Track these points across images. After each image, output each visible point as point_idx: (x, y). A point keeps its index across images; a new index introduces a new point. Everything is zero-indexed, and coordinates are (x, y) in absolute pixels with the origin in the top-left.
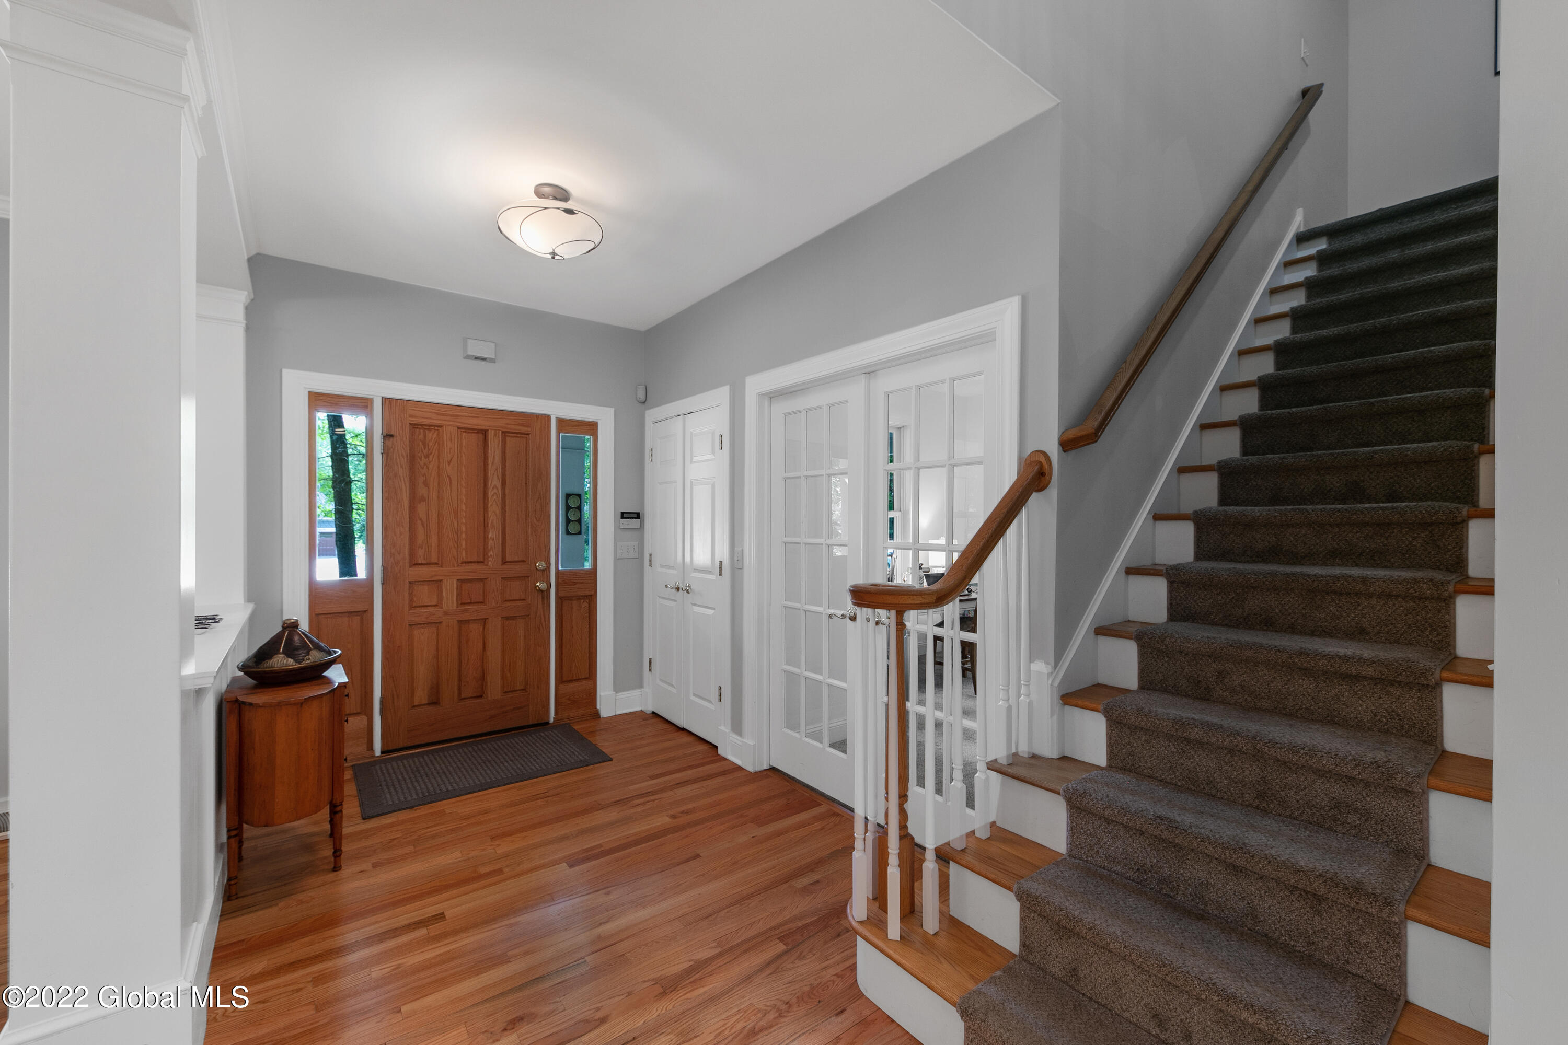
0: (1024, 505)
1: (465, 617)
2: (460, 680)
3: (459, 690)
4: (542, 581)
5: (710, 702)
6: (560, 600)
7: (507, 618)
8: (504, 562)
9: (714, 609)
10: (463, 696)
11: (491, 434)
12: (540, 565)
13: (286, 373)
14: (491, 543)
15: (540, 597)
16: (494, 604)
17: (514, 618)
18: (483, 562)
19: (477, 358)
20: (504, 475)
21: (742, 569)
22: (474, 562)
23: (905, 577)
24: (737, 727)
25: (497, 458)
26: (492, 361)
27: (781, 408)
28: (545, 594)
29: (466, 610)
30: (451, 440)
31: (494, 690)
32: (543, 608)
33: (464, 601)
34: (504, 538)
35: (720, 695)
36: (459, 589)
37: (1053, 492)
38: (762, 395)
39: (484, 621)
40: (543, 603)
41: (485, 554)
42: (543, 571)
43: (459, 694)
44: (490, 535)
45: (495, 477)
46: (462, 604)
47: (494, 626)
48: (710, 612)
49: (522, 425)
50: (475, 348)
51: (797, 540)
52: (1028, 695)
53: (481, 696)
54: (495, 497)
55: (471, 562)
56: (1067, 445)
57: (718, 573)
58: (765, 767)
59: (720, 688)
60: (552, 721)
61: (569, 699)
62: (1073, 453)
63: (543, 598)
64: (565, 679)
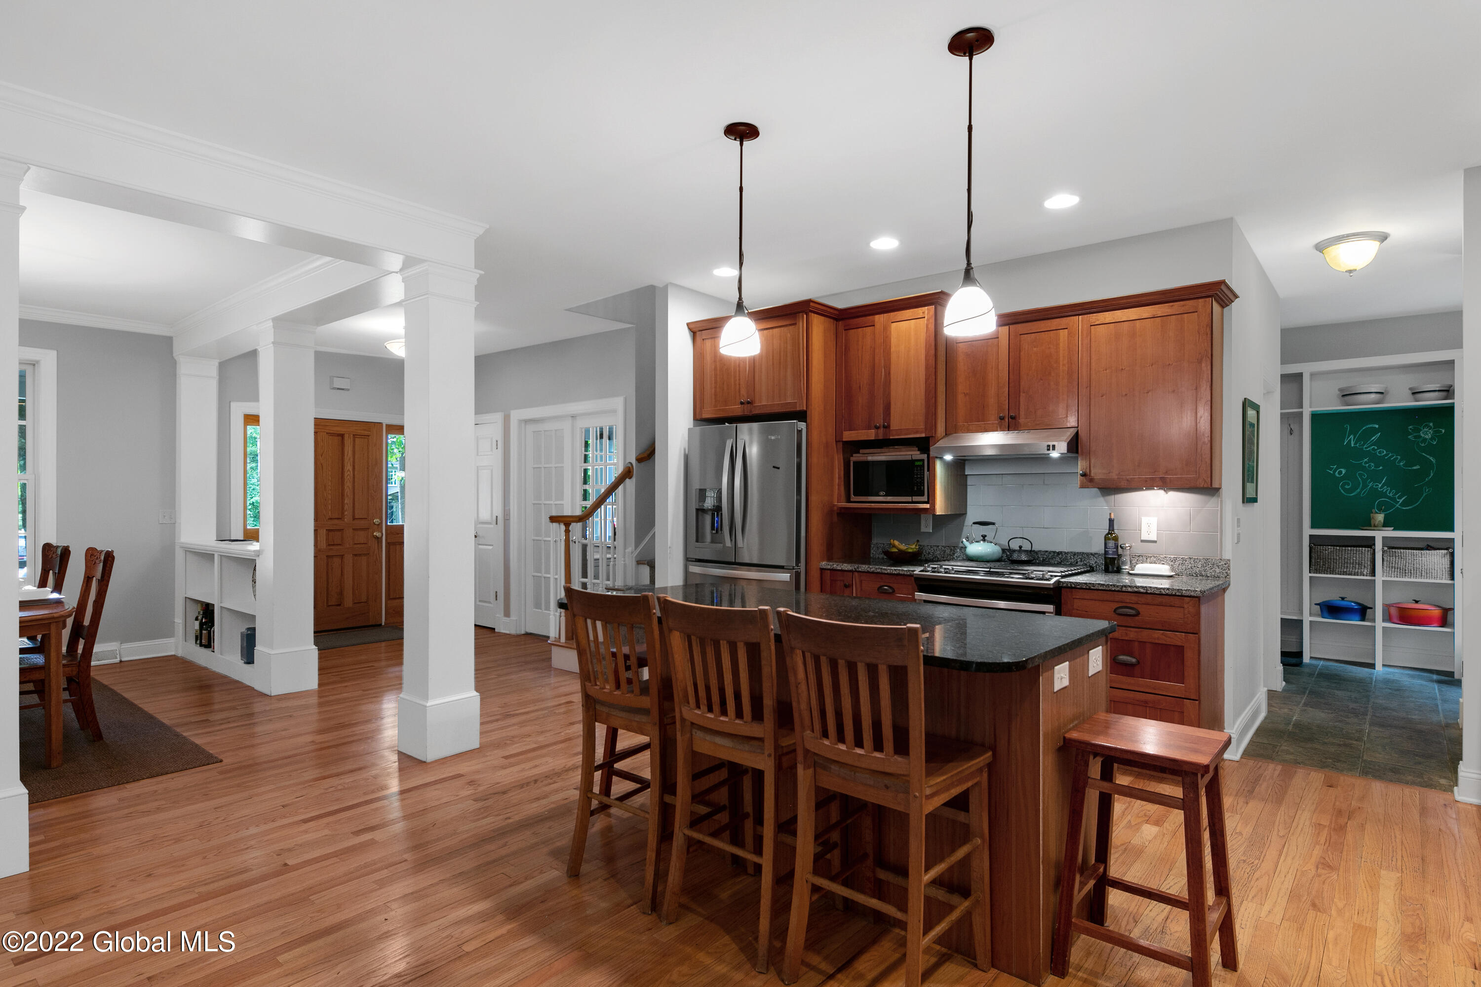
0: (622, 483)
1: (330, 553)
2: (328, 594)
3: (327, 600)
4: (379, 532)
5: (490, 603)
6: (388, 544)
7: (356, 555)
8: (354, 519)
9: (492, 545)
10: (330, 604)
11: (346, 436)
12: (376, 521)
13: (233, 405)
14: (346, 507)
15: (376, 542)
16: (348, 546)
17: (360, 555)
18: (341, 519)
19: (338, 389)
20: (354, 462)
21: (509, 520)
22: (336, 519)
23: (567, 512)
24: (507, 614)
25: (350, 452)
26: (348, 390)
27: (531, 428)
28: (379, 540)
29: (331, 549)
30: (323, 441)
31: (348, 602)
32: (378, 549)
33: (330, 543)
34: (354, 504)
35: (496, 596)
36: (327, 535)
37: (634, 479)
38: (520, 421)
39: (342, 556)
40: (378, 546)
41: (343, 513)
42: (378, 525)
43: (327, 603)
44: (346, 502)
45: (349, 464)
46: (329, 545)
47: (349, 558)
48: (491, 547)
49: (365, 430)
50: (338, 383)
51: (540, 502)
52: (624, 561)
53: (340, 605)
54: (349, 477)
55: (334, 519)
56: (639, 460)
57: (495, 523)
58: (523, 632)
59: (496, 592)
60: (383, 624)
61: (394, 610)
62: (643, 464)
63: (378, 542)
64: (391, 597)
